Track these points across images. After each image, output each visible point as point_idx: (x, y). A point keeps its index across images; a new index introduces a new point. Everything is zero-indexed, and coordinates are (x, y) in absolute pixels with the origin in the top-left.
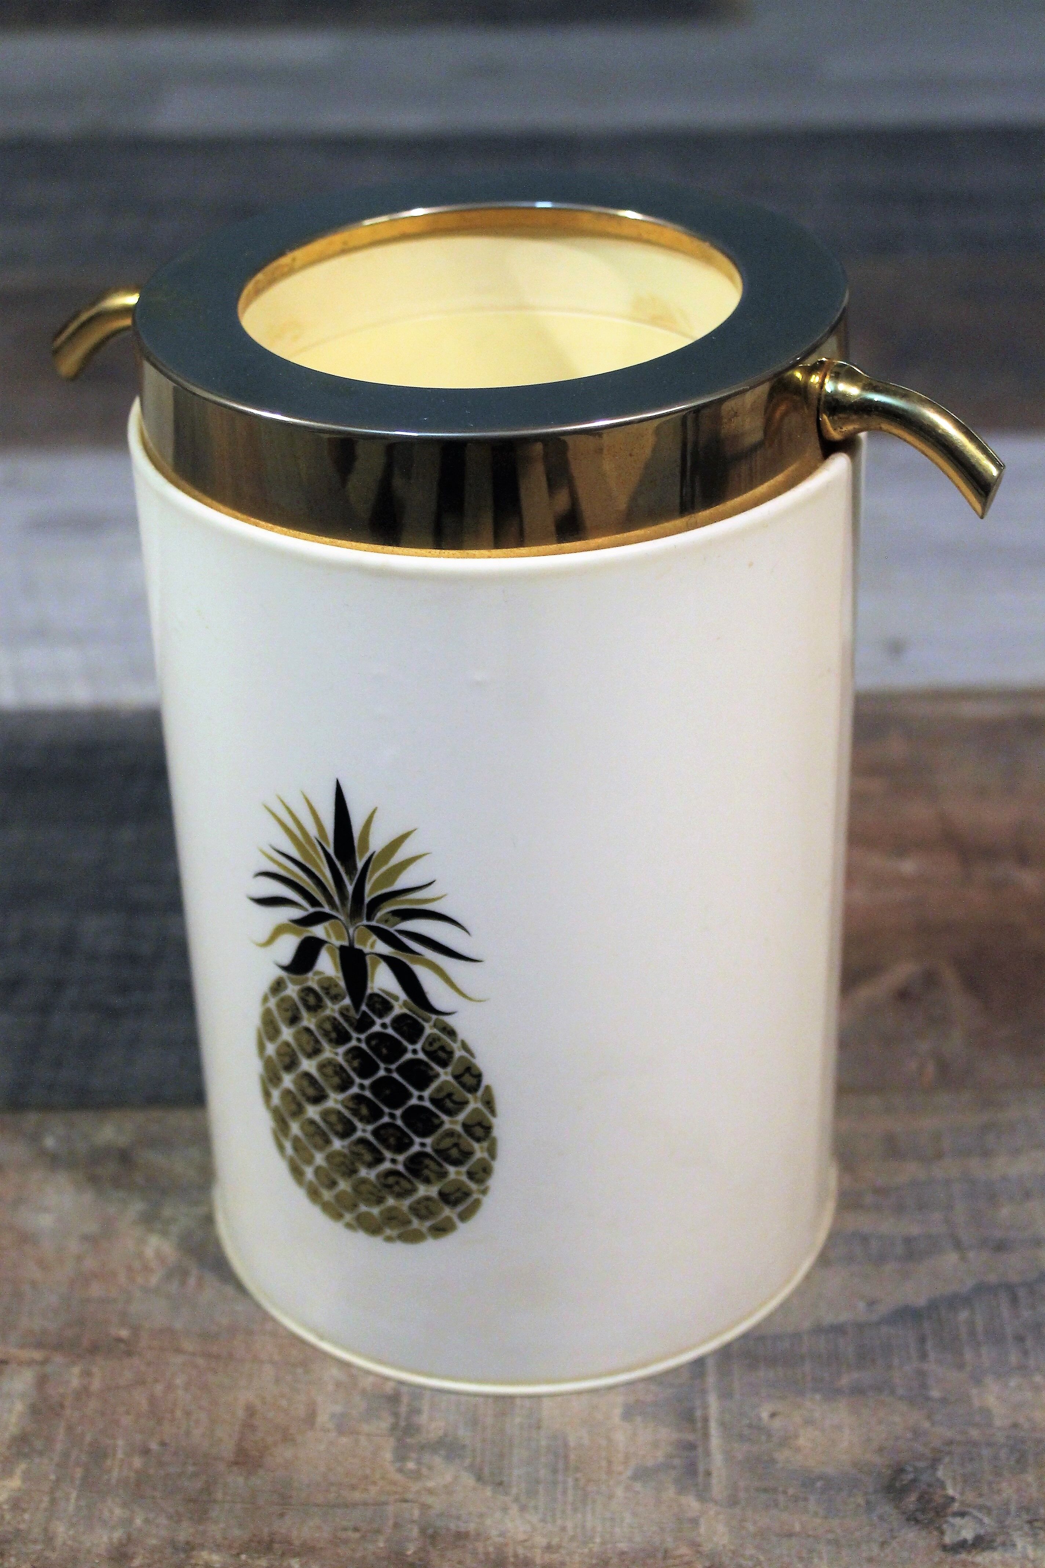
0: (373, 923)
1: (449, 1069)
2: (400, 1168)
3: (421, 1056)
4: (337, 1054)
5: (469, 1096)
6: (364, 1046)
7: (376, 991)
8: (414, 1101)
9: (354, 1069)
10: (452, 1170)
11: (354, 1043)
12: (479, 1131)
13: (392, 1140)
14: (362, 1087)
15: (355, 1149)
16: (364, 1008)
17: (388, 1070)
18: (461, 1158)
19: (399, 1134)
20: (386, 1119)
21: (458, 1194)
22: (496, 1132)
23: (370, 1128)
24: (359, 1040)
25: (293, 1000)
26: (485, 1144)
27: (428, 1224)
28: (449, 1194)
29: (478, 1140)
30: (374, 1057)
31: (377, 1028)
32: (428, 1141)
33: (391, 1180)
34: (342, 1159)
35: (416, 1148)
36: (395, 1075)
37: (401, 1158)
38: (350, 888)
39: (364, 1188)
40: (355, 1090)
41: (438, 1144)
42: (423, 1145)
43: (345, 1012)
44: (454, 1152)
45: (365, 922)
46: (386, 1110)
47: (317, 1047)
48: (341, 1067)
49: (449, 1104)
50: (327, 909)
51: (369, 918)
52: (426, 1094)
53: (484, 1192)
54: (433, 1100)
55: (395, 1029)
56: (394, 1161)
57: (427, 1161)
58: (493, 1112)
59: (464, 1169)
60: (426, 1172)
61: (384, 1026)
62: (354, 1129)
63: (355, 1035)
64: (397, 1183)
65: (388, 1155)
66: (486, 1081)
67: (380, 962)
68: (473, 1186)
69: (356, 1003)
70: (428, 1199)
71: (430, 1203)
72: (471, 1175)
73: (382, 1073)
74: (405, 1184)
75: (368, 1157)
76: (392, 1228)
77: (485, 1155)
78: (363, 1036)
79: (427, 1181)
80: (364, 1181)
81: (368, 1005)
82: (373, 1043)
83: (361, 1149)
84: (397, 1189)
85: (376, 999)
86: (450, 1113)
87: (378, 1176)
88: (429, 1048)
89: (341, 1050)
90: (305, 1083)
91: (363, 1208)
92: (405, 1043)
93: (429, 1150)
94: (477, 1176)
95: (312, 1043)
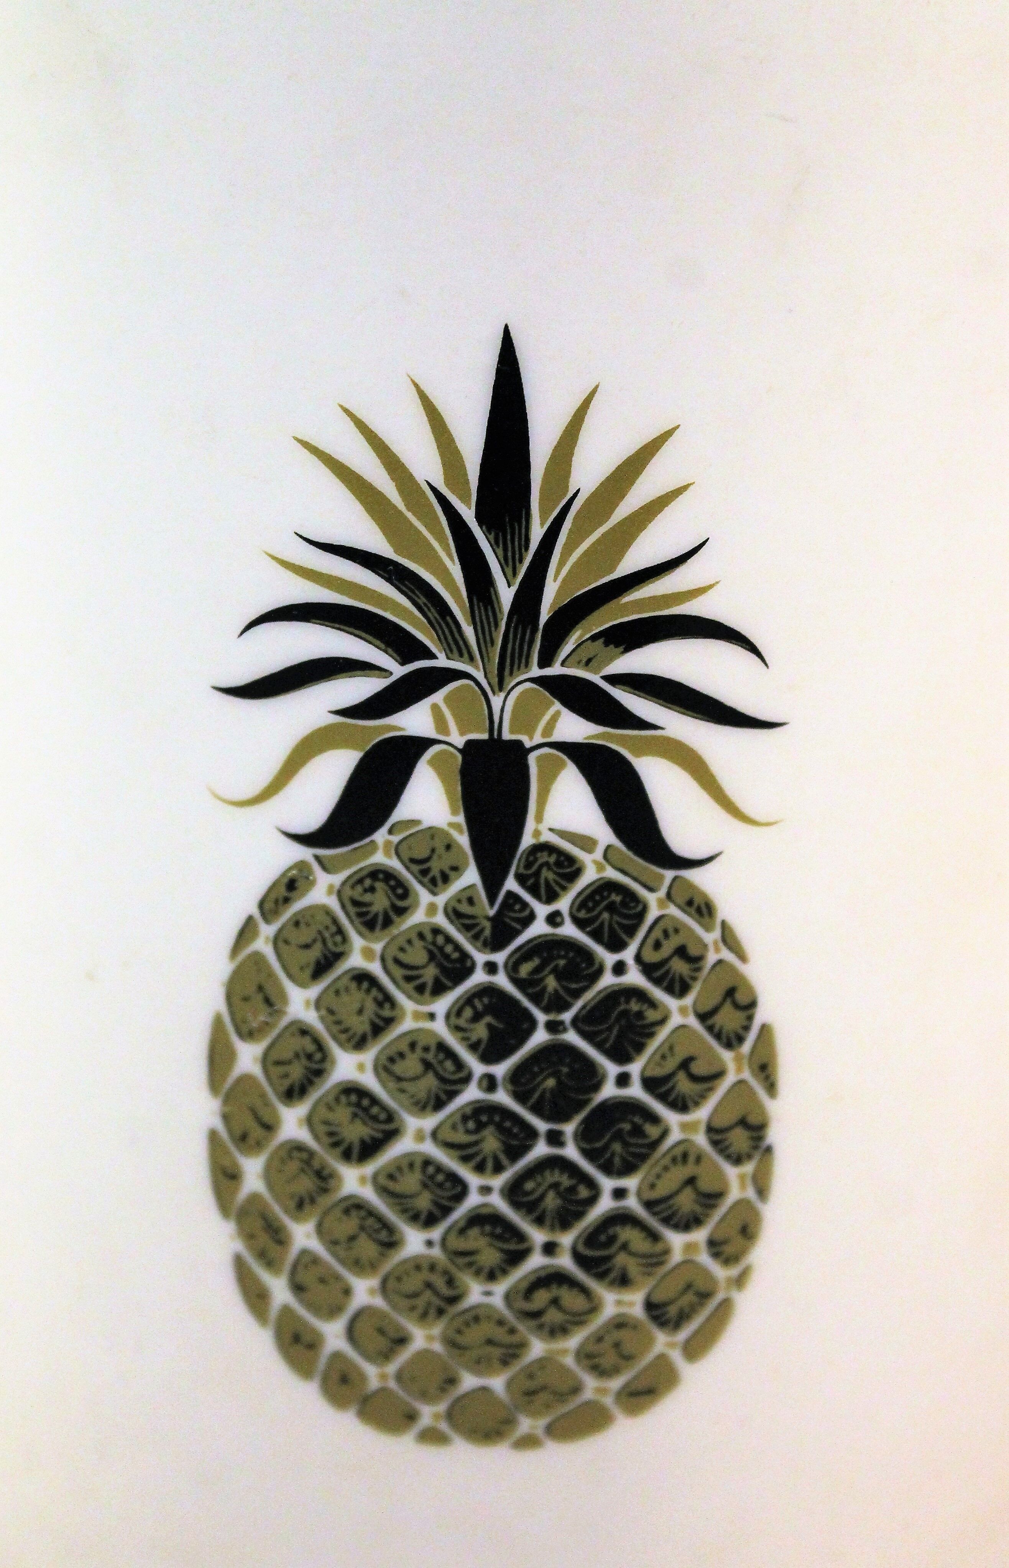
0: (556, 670)
1: (689, 1000)
2: (565, 1261)
3: (634, 977)
4: (432, 1016)
5: (727, 1056)
6: (502, 980)
7: (547, 837)
8: (609, 1091)
9: (473, 1047)
10: (676, 1240)
11: (479, 977)
12: (739, 1139)
13: (551, 1201)
14: (490, 1083)
15: (458, 1244)
16: (511, 884)
17: (553, 1027)
18: (698, 1209)
19: (566, 1181)
20: (541, 1149)
21: (689, 1298)
22: (775, 1135)
23: (498, 1182)
24: (491, 968)
25: (328, 912)
26: (749, 1168)
27: (616, 1383)
28: (665, 1304)
29: (737, 1160)
30: (526, 1003)
31: (539, 928)
32: (631, 1183)
33: (542, 1297)
34: (425, 1275)
35: (605, 1205)
36: (572, 1037)
37: (567, 1239)
38: (506, 594)
39: (475, 1335)
40: (472, 1093)
41: (653, 1186)
42: (619, 1193)
43: (465, 908)
44: (686, 1202)
45: (536, 671)
46: (541, 1126)
47: (387, 1013)
48: (443, 1048)
49: (683, 1085)
50: (442, 661)
51: (546, 661)
52: (635, 1068)
53: (740, 1281)
54: (650, 1084)
55: (580, 923)
56: (550, 1249)
57: (627, 1234)
58: (771, 1087)
59: (700, 1236)
60: (621, 1259)
61: (554, 919)
62: (461, 1190)
63: (480, 958)
64: (555, 1302)
65: (538, 1236)
66: (762, 1015)
67: (561, 766)
68: (720, 1272)
69: (492, 882)
70: (620, 1323)
71: (623, 1335)
72: (715, 1246)
73: (540, 1037)
74: (571, 1299)
75: (490, 1256)
76: (535, 1414)
77: (750, 1193)
78: (499, 958)
79: (624, 1281)
80: (476, 1316)
81: (521, 879)
82: (525, 970)
83: (476, 1240)
84: (553, 1316)
85: (543, 857)
86: (681, 1105)
87: (508, 1297)
88: (651, 956)
89: (442, 1005)
90: (342, 1114)
91: (469, 1381)
92: (600, 951)
93: (632, 1203)
94: (729, 1249)
95: (370, 1007)
